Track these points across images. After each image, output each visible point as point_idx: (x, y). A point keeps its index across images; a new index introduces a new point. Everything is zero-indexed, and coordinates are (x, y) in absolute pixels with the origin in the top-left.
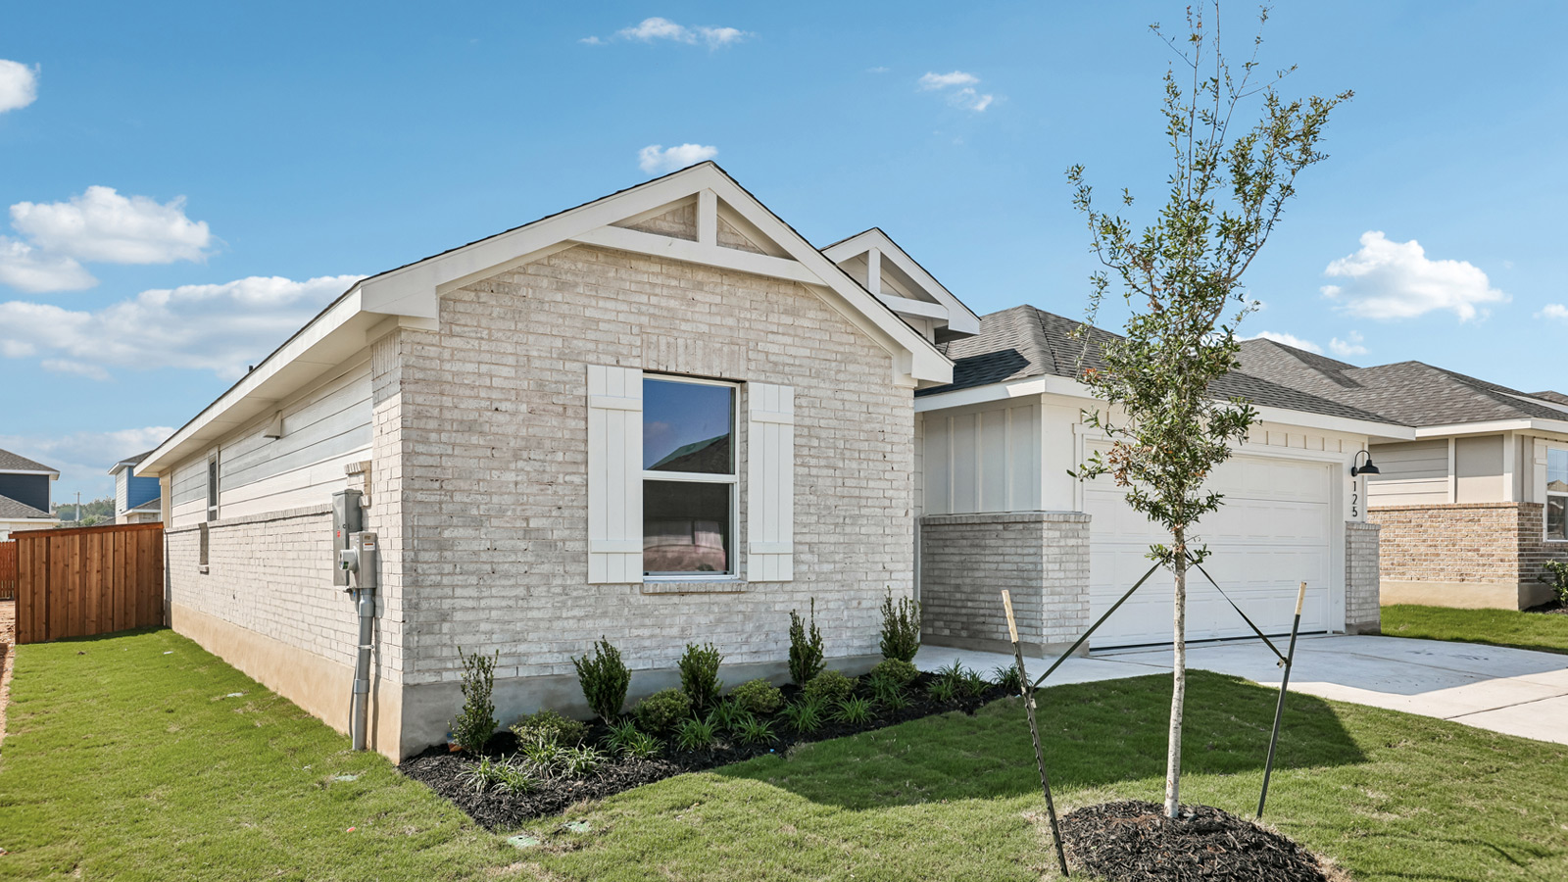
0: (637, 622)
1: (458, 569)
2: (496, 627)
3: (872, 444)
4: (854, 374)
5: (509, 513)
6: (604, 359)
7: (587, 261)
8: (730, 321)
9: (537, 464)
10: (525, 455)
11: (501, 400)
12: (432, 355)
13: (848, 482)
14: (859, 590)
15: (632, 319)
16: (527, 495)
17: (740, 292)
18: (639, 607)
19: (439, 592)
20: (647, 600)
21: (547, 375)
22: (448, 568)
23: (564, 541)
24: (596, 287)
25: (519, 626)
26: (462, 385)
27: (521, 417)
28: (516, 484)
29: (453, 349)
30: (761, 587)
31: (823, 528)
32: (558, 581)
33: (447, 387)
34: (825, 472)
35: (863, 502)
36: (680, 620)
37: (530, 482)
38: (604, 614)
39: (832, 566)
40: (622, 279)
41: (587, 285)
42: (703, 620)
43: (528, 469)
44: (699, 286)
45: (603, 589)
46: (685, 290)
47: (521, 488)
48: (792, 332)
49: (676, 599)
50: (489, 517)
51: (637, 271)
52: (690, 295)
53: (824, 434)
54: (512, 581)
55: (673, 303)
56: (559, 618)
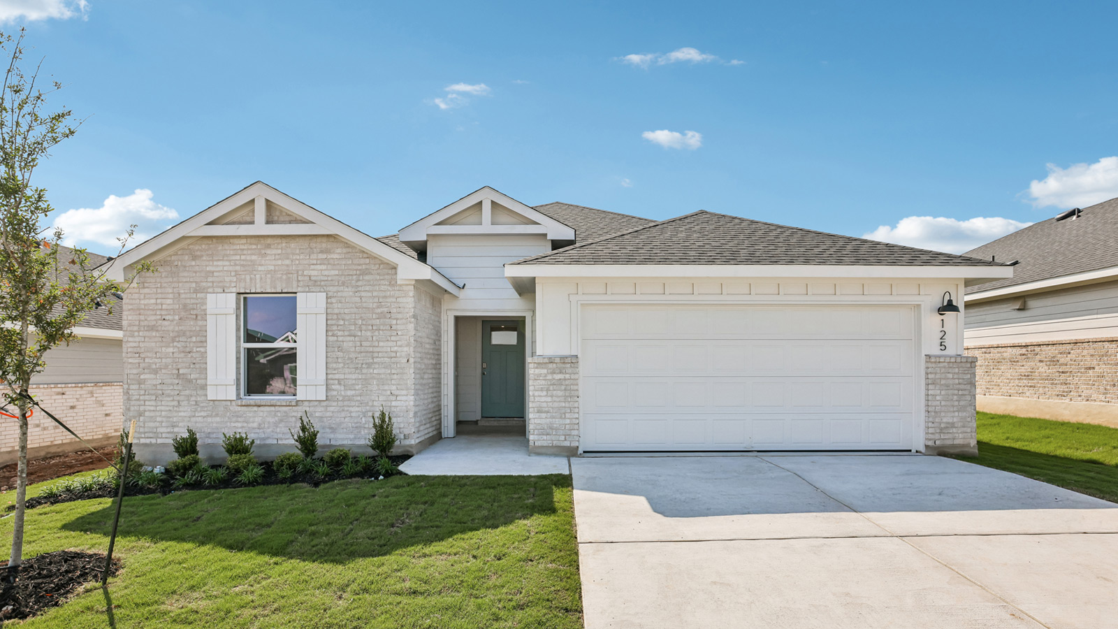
0: (234, 419)
1: (147, 393)
2: (164, 419)
3: (382, 320)
4: (369, 281)
5: (170, 367)
6: (216, 290)
7: (207, 244)
8: (287, 262)
9: (183, 344)
10: (177, 339)
11: (166, 315)
12: (136, 297)
13: (364, 344)
14: (373, 406)
15: (231, 268)
16: (178, 358)
17: (293, 245)
18: (235, 412)
19: (138, 403)
20: (239, 408)
21: (188, 301)
22: (142, 392)
23: (196, 379)
24: (212, 255)
25: (175, 419)
26: (148, 310)
27: (175, 322)
28: (173, 353)
29: (145, 294)
30: (306, 403)
31: (347, 371)
32: (193, 399)
33: (142, 311)
34: (349, 338)
35: (376, 355)
36: (258, 420)
37: (180, 352)
38: (217, 415)
39: (354, 392)
40: (226, 250)
41: (208, 255)
42: (272, 420)
43: (179, 346)
44: (268, 246)
45: (216, 403)
46: (260, 249)
47: (175, 355)
48: (326, 262)
49: (255, 408)
50: (161, 369)
51: (233, 244)
52: (263, 252)
53: (347, 317)
54: (171, 399)
55: (254, 257)
56: (194, 416)
